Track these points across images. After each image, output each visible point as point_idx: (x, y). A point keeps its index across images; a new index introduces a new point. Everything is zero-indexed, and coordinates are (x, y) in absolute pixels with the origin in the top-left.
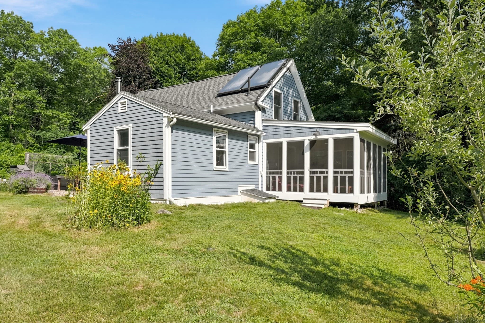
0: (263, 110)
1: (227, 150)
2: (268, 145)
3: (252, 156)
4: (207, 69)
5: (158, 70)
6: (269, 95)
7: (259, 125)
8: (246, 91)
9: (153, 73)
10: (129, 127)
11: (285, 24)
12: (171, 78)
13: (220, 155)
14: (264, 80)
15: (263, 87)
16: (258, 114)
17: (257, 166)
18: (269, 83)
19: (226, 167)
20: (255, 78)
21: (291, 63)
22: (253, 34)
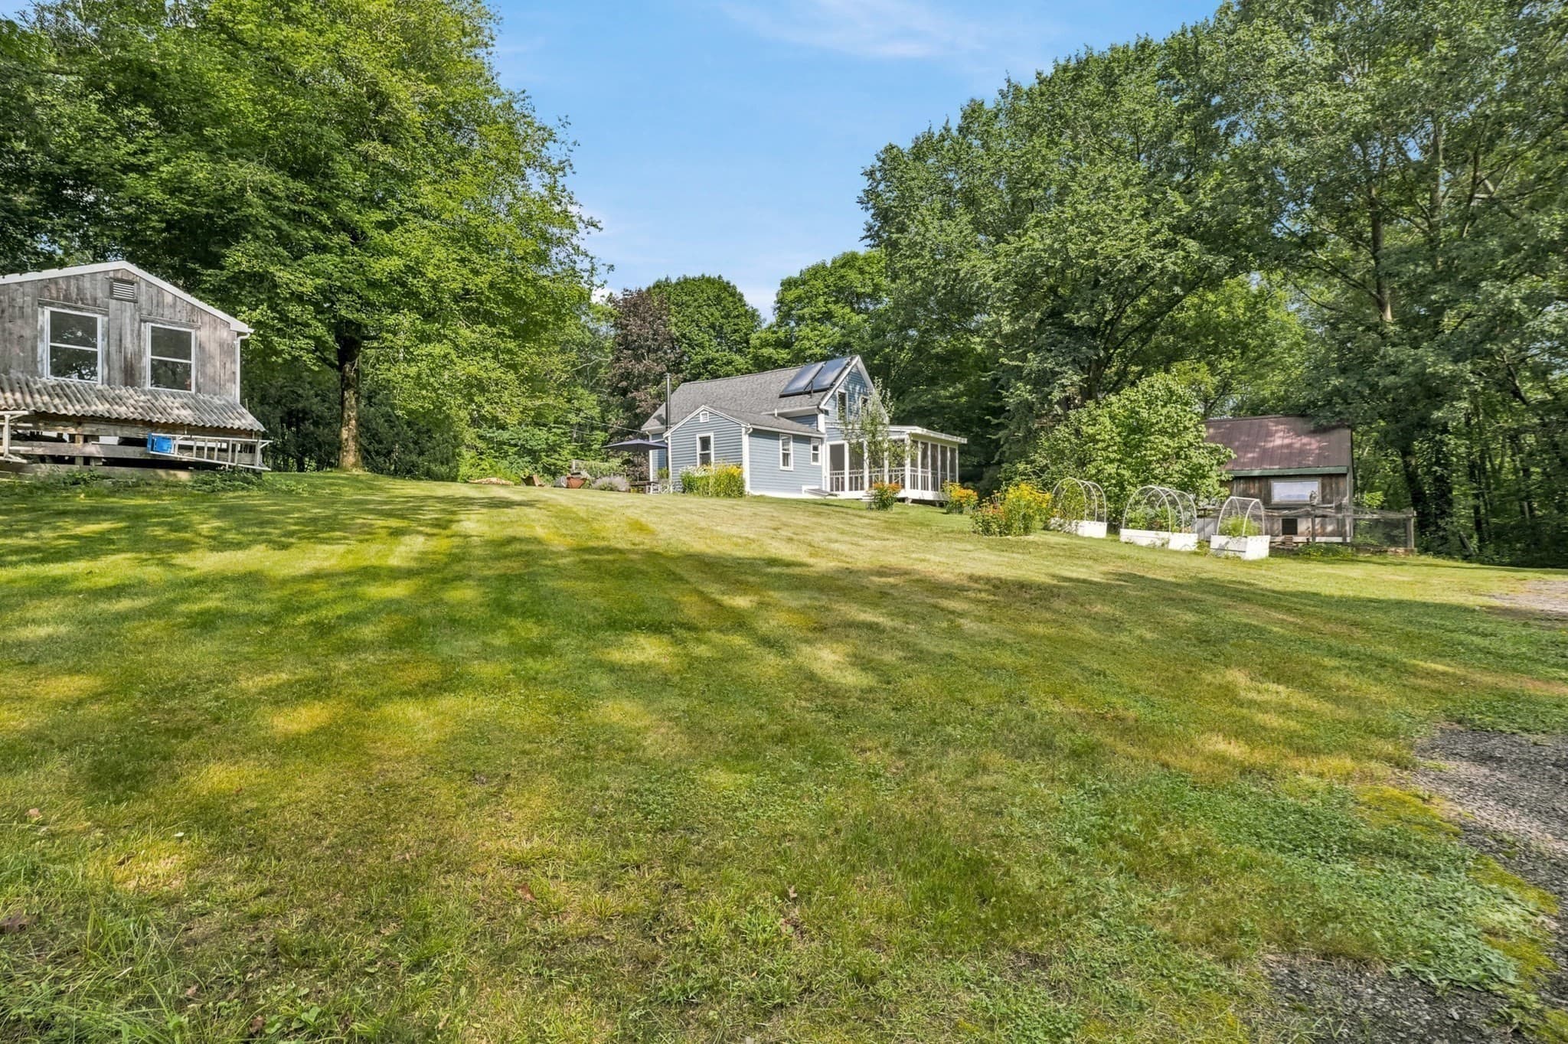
0: (826, 412)
1: (791, 452)
2: (832, 447)
3: (815, 457)
4: (762, 346)
5: (684, 336)
6: (833, 396)
7: (822, 427)
8: (809, 393)
9: (677, 340)
10: (711, 435)
11: (864, 286)
12: (703, 348)
13: (786, 456)
14: (827, 382)
15: (826, 390)
16: (821, 417)
17: (820, 467)
18: (832, 385)
19: (791, 468)
20: (820, 378)
21: (858, 359)
22: (821, 299)
